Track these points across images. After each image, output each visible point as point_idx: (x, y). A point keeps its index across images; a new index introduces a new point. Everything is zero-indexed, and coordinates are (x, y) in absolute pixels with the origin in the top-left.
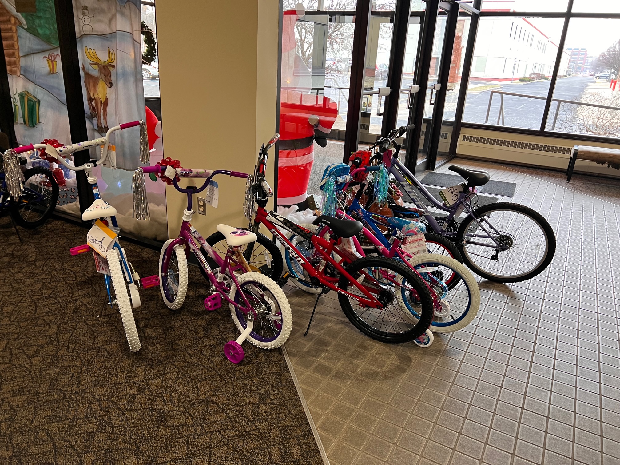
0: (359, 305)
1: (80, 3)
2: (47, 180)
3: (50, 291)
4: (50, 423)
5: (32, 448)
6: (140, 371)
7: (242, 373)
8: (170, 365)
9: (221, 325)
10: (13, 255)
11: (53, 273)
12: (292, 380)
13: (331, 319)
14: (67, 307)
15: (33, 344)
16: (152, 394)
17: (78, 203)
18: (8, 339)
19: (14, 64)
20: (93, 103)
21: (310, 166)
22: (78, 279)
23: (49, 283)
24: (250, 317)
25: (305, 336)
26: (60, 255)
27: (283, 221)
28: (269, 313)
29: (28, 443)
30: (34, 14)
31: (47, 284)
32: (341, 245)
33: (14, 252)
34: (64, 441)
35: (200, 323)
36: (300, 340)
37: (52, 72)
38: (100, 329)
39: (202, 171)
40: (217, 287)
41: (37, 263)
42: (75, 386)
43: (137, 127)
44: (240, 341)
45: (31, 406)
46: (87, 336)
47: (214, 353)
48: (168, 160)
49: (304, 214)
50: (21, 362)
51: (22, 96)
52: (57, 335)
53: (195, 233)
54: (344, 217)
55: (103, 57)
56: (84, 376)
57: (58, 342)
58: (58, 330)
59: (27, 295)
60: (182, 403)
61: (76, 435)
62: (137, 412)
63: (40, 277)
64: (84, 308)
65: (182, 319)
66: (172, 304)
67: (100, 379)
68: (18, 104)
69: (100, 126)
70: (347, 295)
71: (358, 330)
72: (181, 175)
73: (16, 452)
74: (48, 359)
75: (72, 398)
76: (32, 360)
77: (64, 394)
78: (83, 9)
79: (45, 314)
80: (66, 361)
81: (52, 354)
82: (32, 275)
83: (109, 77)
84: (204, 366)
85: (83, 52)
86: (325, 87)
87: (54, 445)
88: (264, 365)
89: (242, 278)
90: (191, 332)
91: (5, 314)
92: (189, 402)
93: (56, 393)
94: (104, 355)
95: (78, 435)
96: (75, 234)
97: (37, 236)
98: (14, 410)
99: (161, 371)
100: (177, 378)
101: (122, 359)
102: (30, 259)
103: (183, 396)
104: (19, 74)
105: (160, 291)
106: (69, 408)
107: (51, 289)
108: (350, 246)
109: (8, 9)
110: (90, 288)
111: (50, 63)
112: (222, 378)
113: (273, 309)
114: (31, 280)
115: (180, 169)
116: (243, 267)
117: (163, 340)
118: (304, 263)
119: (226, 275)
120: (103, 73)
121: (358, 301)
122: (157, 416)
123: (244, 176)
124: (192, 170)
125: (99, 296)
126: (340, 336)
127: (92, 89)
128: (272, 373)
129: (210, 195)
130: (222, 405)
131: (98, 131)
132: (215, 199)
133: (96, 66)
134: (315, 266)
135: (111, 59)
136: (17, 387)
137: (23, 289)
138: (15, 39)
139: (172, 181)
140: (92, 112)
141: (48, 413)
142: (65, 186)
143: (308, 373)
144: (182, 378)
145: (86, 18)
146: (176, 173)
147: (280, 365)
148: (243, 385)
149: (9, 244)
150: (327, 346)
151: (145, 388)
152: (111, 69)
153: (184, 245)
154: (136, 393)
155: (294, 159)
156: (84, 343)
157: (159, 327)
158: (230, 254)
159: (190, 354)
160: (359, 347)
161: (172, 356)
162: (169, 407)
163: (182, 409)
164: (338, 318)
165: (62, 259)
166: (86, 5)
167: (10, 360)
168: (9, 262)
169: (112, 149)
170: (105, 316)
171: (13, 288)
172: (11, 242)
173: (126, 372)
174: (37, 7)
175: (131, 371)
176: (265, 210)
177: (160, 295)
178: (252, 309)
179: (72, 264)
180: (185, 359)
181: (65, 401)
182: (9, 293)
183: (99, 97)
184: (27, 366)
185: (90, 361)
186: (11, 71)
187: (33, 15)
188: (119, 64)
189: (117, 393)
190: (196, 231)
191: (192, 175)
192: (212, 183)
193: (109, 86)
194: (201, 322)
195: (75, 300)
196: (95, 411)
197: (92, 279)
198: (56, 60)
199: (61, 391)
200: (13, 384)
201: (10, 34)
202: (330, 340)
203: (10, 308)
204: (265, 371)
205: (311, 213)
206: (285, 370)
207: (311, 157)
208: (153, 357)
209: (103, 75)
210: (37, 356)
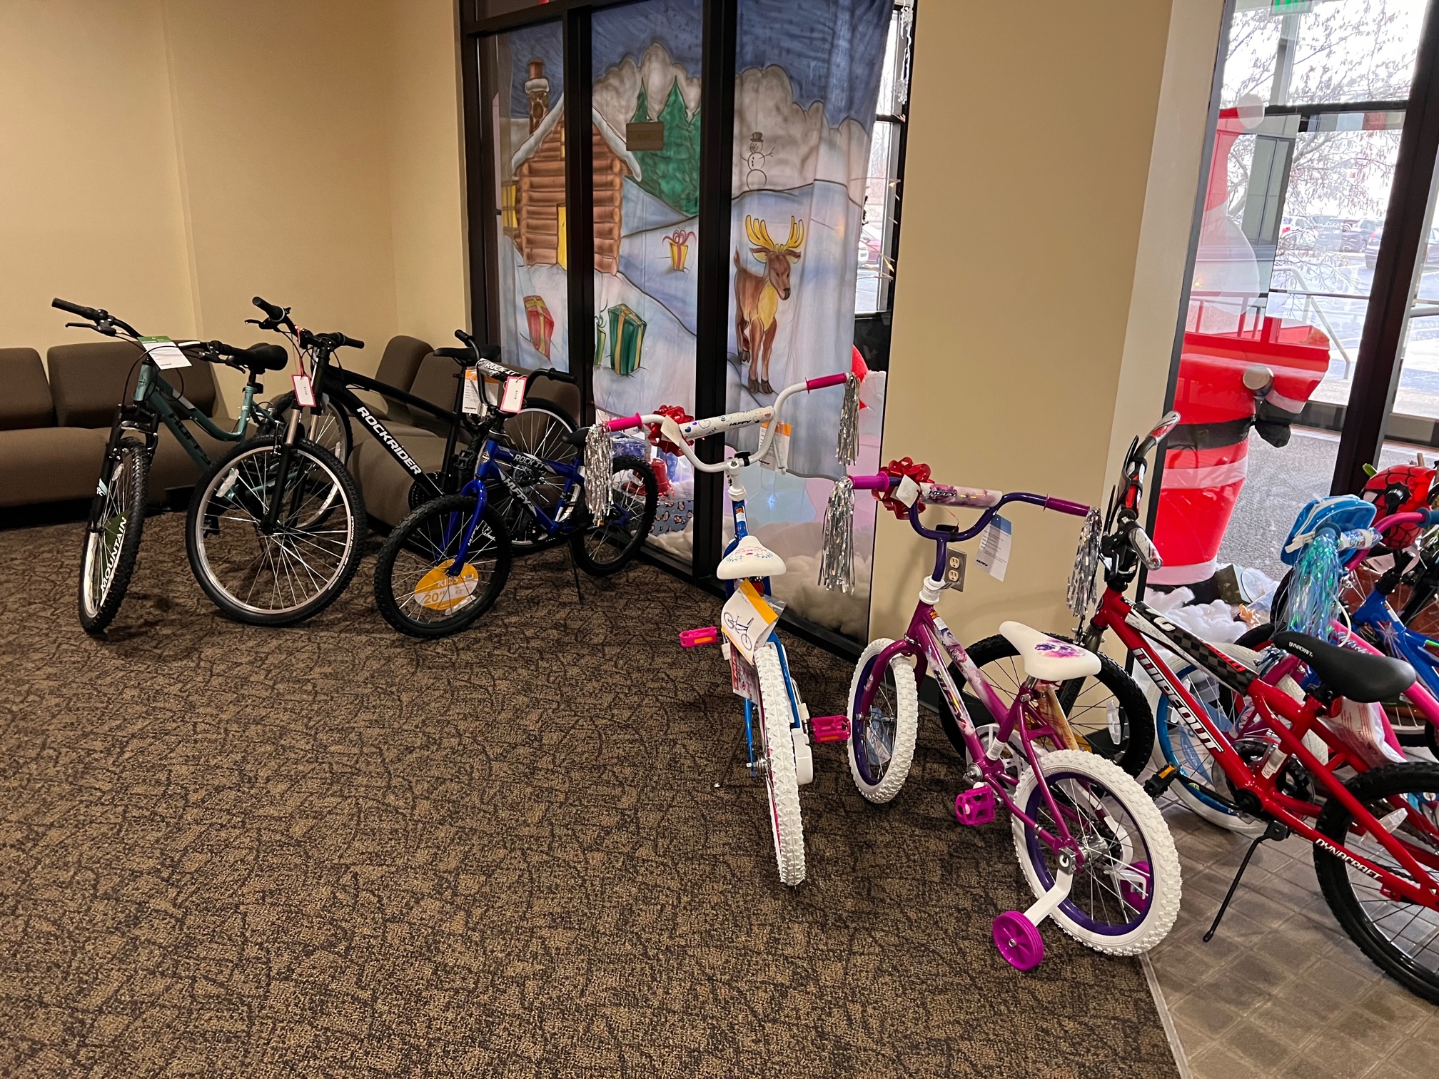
0: (1382, 892)
1: (749, 128)
2: (640, 483)
3: (627, 714)
4: (616, 1004)
5: (579, 1052)
6: (798, 932)
7: (1036, 999)
8: (863, 934)
9: (983, 864)
10: (565, 626)
11: (634, 676)
12: (1170, 1051)
13: (1282, 909)
14: (657, 753)
15: (591, 822)
16: (823, 995)
17: (690, 534)
18: (549, 802)
19: (609, 250)
20: (747, 332)
21: (1235, 493)
22: (681, 696)
23: (626, 695)
24: (1065, 861)
25: (1204, 940)
26: (648, 638)
27: (1172, 631)
28: (1115, 863)
29: (573, 1037)
30: (659, 153)
31: (622, 696)
32: (1338, 719)
33: (568, 622)
34: (641, 1055)
35: (933, 848)
36: (1190, 948)
37: (677, 268)
38: (719, 816)
39: (977, 493)
40: (984, 770)
41: (606, 648)
42: (666, 935)
43: (841, 388)
44: (1035, 915)
45: (582, 957)
46: (692, 826)
47: (967, 931)
48: (905, 463)
49: (1206, 614)
50: (570, 856)
51: (614, 314)
52: (636, 811)
53: (945, 633)
54: (1346, 640)
55: (780, 236)
56: (683, 914)
57: (638, 827)
58: (638, 800)
59: (586, 714)
60: (890, 1036)
61: (665, 1047)
62: (790, 1030)
63: (610, 680)
64: (688, 763)
65: (892, 828)
66: (872, 788)
67: (716, 930)
68: (607, 329)
69: (753, 378)
70: (1345, 857)
71: (1364, 957)
72: (930, 498)
73: (549, 1052)
74: (617, 861)
75: (659, 960)
76: (589, 855)
77: (644, 946)
78: (753, 140)
79: (616, 761)
80: (651, 873)
81: (625, 850)
82: (596, 673)
83: (785, 277)
84: (942, 958)
85: (740, 227)
86: (1271, 290)
87: (621, 1057)
88: (1092, 992)
89: (1051, 760)
90: (911, 864)
91: (546, 748)
92: (905, 1037)
93: (630, 940)
94: (725, 877)
95: (668, 1047)
96: (677, 598)
97: (608, 593)
98: (552, 958)
99: (843, 943)
100: (879, 971)
101: (761, 897)
102: (596, 641)
103: (892, 1019)
104: (614, 271)
105: (846, 753)
106: (652, 981)
107: (630, 708)
108: (1366, 723)
109: (612, 144)
110: (702, 719)
111: (675, 248)
112: (986, 998)
113: (1127, 852)
114: (594, 683)
115: (929, 485)
116: (1057, 734)
117: (849, 870)
118: (1220, 749)
119: (1011, 744)
120: (775, 270)
121: (1378, 879)
122: (833, 1054)
123: (1081, 511)
124: (955, 488)
125: (718, 740)
126: (1309, 964)
127: (748, 301)
128: (1114, 1018)
129: (987, 549)
130: (984, 1067)
131: (748, 390)
132: (1001, 560)
133: (763, 254)
134: (1249, 761)
135: (794, 240)
136: (559, 910)
137: (579, 700)
138: (617, 203)
139: (907, 509)
140: (741, 350)
141: (612, 981)
142: (667, 495)
143: (1214, 1043)
144: (890, 975)
145: (757, 156)
146: (920, 493)
147: (1136, 1004)
148: (1037, 1029)
149: (560, 604)
150: (1273, 984)
151: (808, 976)
152: (791, 259)
153: (914, 656)
154: (788, 984)
155: (1191, 471)
156: (687, 840)
157: (841, 836)
158: (1027, 696)
159: (909, 919)
160: (1369, 1005)
161: (869, 913)
162: (860, 1039)
163: (888, 1051)
164: (1304, 912)
165: (651, 648)
166: (758, 130)
167: (550, 848)
168: (558, 641)
169: (783, 431)
170: (729, 787)
171: (562, 695)
172: (564, 599)
173: (769, 928)
174: (665, 139)
175: (779, 928)
176: (1123, 599)
177: (843, 761)
178: (1072, 842)
179: (669, 660)
180: (898, 929)
181: (647, 963)
182: (555, 706)
183: (760, 320)
184: (579, 867)
185: (696, 884)
186: (601, 265)
187: (656, 155)
188: (810, 250)
189: (748, 971)
190: (946, 629)
191: (953, 500)
192: (998, 523)
193: (783, 296)
194: (936, 845)
195: (673, 740)
196: (703, 1003)
197: (707, 700)
198: (687, 243)
199: (639, 938)
200: (552, 899)
201: (609, 193)
202: (1280, 968)
203: (556, 736)
204: (1095, 1008)
205: (1225, 612)
206: (1149, 1019)
207: (1239, 470)
208: (826, 907)
209: (773, 274)
210: (598, 850)
